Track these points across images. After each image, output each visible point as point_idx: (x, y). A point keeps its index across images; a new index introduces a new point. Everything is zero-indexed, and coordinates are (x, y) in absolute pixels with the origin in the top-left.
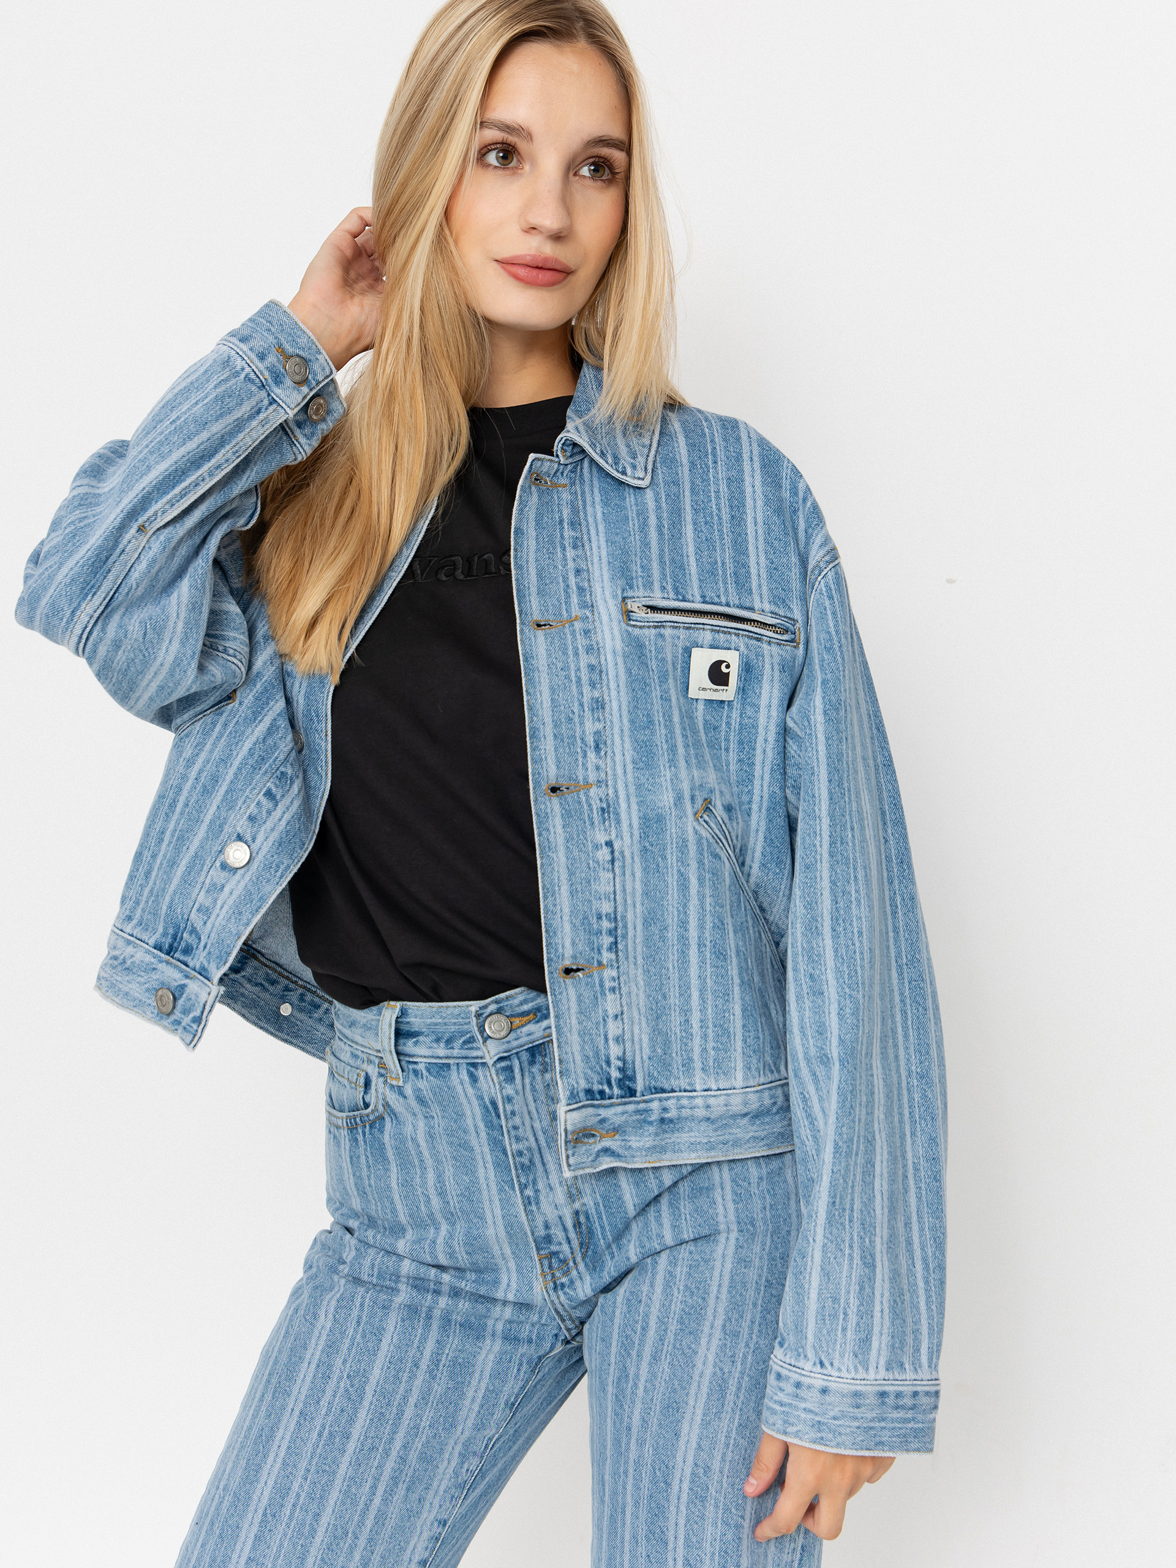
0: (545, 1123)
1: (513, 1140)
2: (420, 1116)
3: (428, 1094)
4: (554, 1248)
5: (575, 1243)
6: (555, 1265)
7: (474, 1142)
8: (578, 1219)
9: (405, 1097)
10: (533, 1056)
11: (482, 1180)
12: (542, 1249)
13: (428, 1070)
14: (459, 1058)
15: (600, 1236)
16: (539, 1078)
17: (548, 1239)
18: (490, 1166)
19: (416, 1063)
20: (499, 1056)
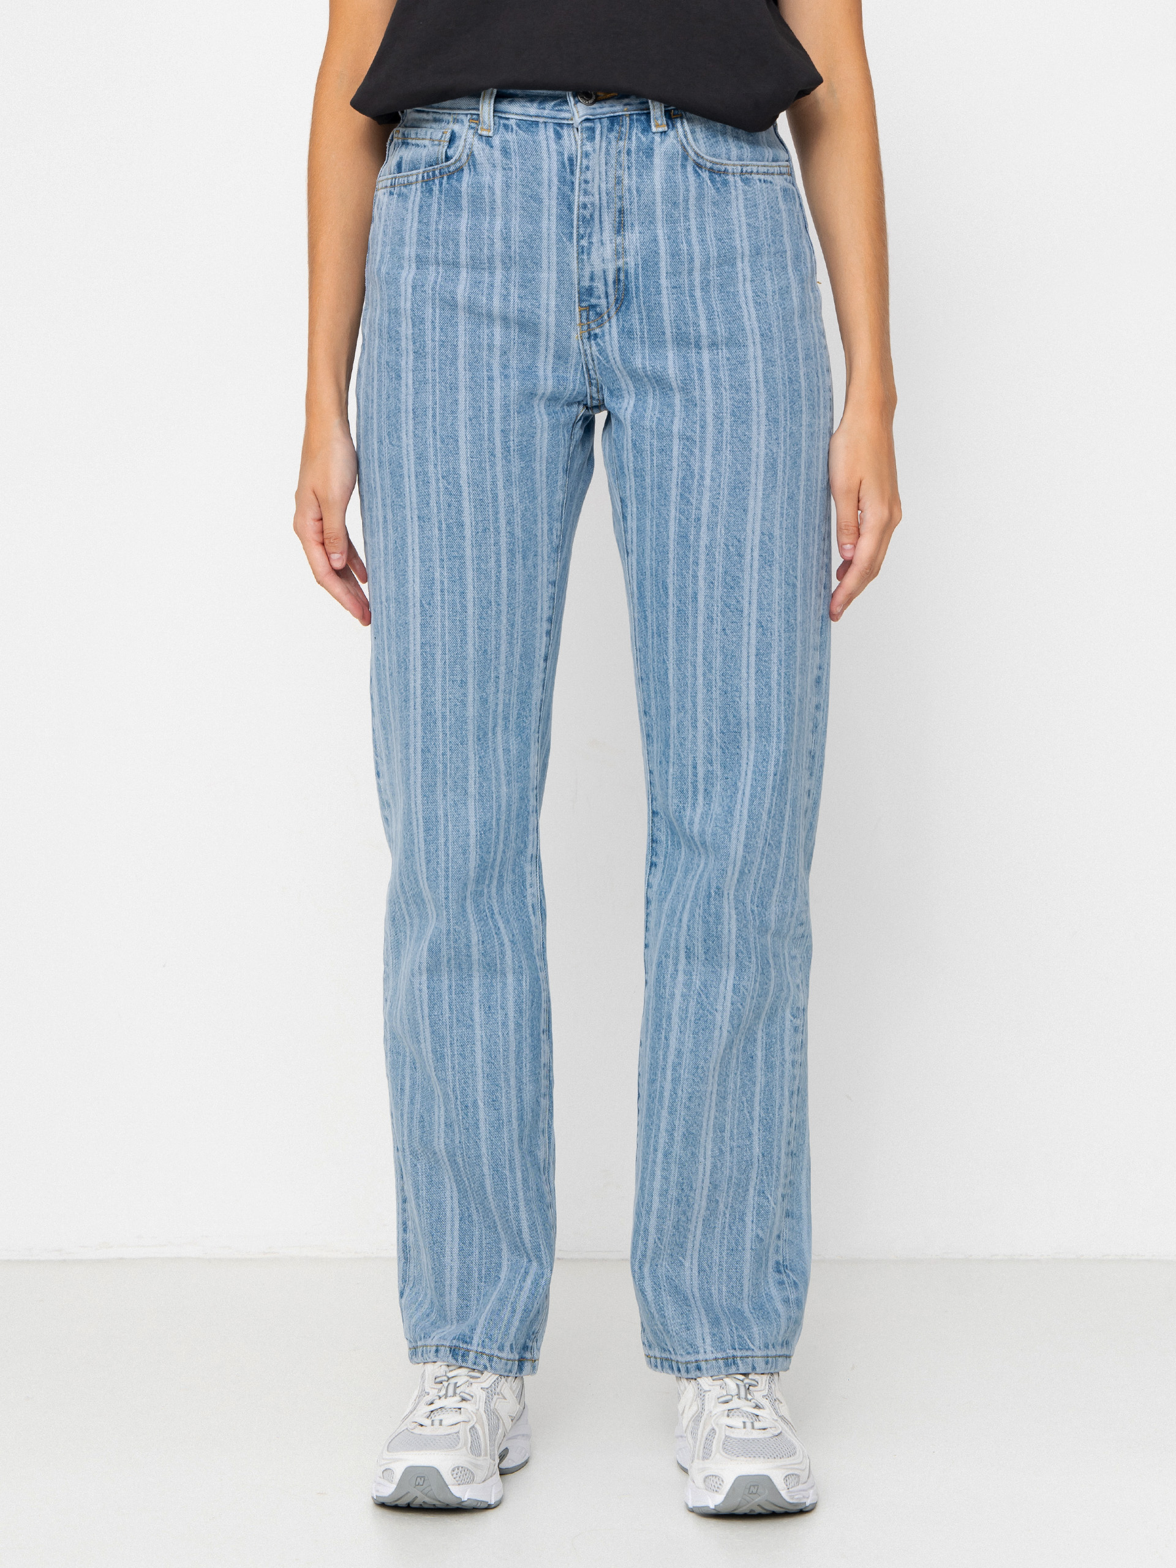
0: (611, 185)
1: (582, 192)
2: (499, 168)
3: (513, 147)
4: (593, 301)
5: (612, 299)
6: (592, 318)
7: (545, 196)
8: (619, 276)
9: (492, 147)
10: (612, 124)
11: (544, 230)
12: (583, 301)
13: (518, 126)
14: (548, 118)
15: (634, 295)
16: (614, 143)
17: (590, 291)
18: (554, 218)
19: (507, 119)
20: (586, 117)
